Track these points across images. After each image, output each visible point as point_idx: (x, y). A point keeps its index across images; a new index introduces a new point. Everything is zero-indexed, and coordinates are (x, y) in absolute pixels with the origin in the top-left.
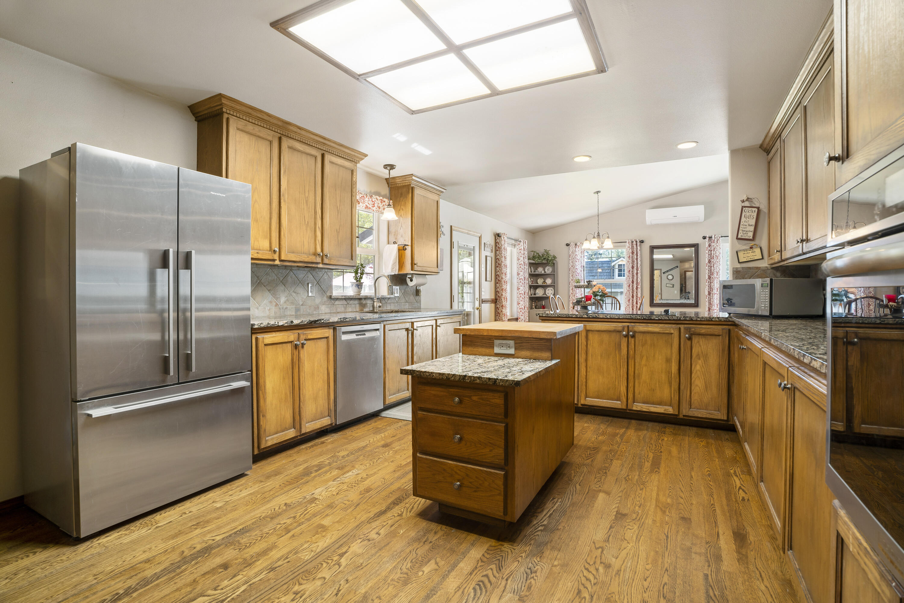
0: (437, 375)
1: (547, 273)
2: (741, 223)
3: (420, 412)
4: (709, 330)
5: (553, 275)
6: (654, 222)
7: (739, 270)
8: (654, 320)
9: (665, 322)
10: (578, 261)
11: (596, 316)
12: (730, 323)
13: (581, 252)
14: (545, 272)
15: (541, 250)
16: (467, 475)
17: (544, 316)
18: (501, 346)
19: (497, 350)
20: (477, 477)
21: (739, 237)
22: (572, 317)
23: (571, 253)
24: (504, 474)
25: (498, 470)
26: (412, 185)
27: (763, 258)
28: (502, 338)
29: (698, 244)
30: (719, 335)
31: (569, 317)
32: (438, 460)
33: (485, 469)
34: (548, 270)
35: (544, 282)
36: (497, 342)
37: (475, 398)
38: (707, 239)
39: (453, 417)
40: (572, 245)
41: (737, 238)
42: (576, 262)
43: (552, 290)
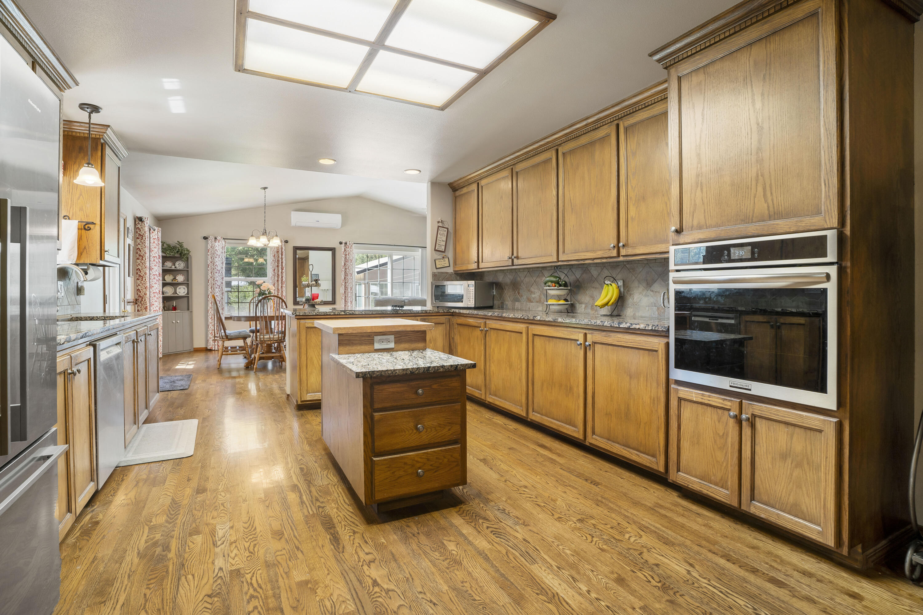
0: (400, 371)
1: (178, 269)
2: (438, 239)
3: (377, 414)
4: (437, 320)
5: (187, 272)
6: (299, 224)
7: (436, 274)
8: (400, 314)
9: (407, 315)
10: (218, 257)
11: (353, 313)
12: (450, 314)
13: (222, 248)
14: (175, 268)
15: (173, 241)
16: (428, 460)
17: (301, 314)
18: (381, 341)
19: (377, 346)
20: (437, 458)
21: (436, 249)
22: (330, 315)
23: (209, 247)
24: (461, 446)
25: (455, 445)
26: (102, 141)
27: (449, 266)
28: (382, 334)
29: (334, 249)
30: (443, 324)
31: (327, 315)
32: (398, 456)
33: (444, 448)
34: (180, 265)
35: (175, 278)
36: (377, 338)
37: (435, 386)
38: (343, 244)
39: (413, 410)
40: (212, 238)
41: (435, 250)
42: (216, 258)
43: (184, 289)
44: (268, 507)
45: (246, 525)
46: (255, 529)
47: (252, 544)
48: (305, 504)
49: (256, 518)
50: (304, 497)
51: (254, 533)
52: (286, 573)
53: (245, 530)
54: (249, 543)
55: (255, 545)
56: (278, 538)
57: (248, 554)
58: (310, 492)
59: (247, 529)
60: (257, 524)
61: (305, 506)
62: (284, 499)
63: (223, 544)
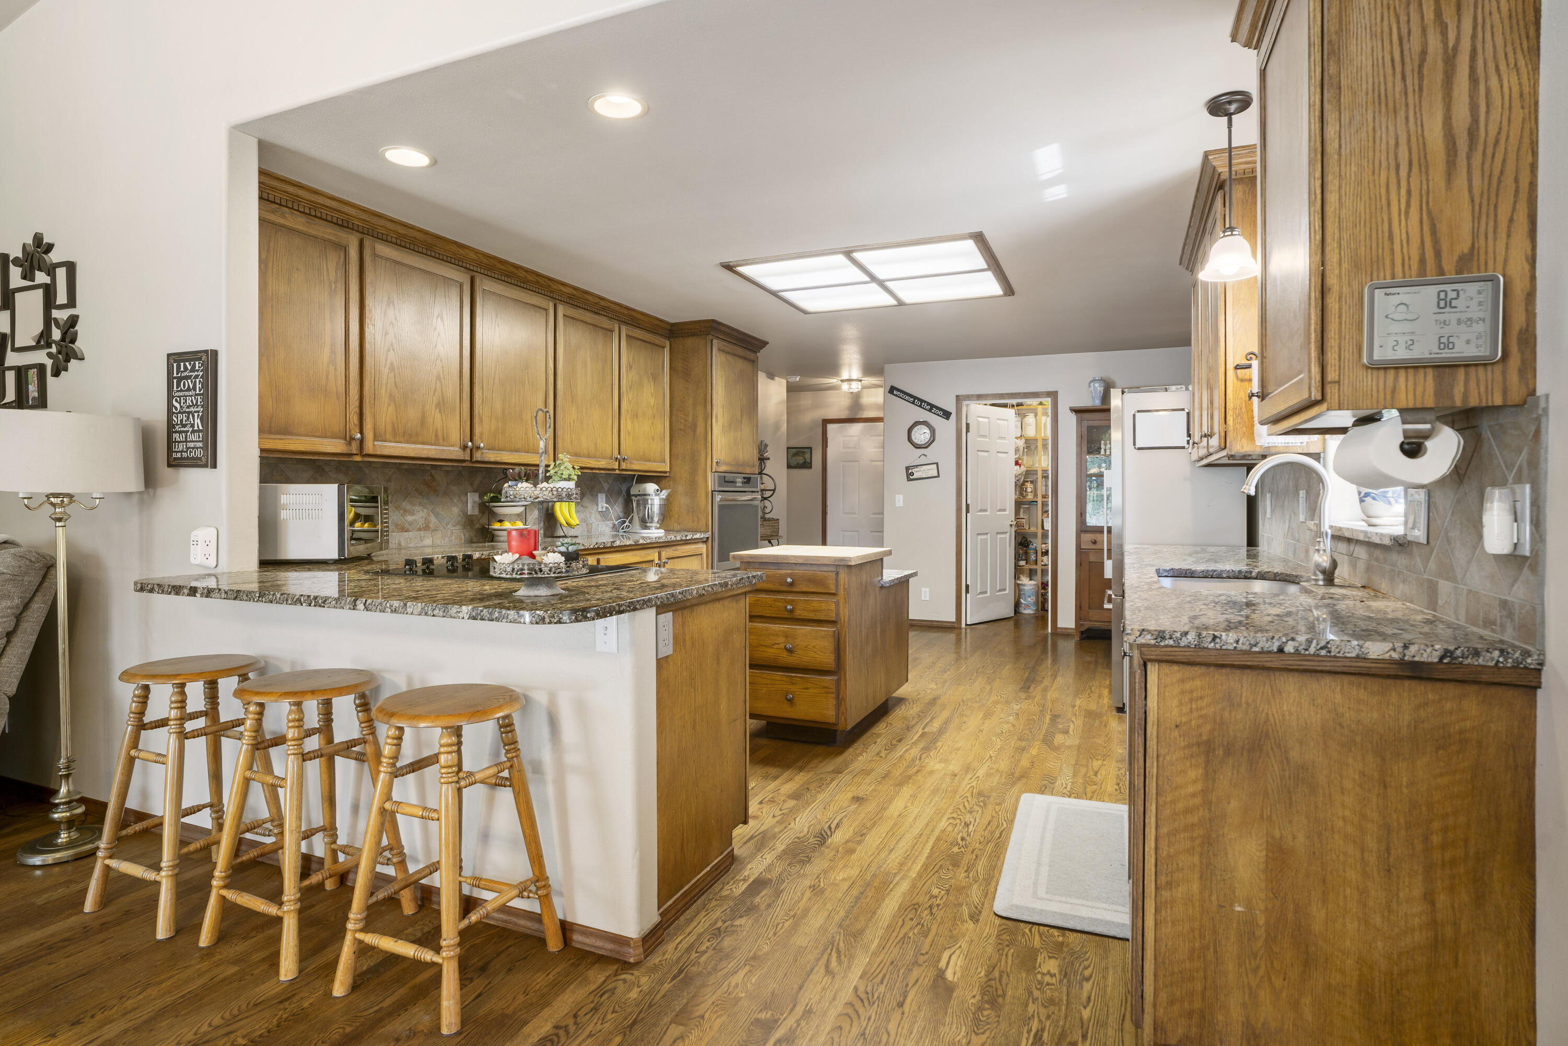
44: (964, 722)
45: (989, 717)
46: (984, 714)
47: (991, 709)
48: (932, 716)
50: (927, 721)
53: (992, 715)
54: (994, 709)
58: (917, 722)
60: (981, 716)
61: (934, 716)
62: (946, 724)
63: (1011, 713)
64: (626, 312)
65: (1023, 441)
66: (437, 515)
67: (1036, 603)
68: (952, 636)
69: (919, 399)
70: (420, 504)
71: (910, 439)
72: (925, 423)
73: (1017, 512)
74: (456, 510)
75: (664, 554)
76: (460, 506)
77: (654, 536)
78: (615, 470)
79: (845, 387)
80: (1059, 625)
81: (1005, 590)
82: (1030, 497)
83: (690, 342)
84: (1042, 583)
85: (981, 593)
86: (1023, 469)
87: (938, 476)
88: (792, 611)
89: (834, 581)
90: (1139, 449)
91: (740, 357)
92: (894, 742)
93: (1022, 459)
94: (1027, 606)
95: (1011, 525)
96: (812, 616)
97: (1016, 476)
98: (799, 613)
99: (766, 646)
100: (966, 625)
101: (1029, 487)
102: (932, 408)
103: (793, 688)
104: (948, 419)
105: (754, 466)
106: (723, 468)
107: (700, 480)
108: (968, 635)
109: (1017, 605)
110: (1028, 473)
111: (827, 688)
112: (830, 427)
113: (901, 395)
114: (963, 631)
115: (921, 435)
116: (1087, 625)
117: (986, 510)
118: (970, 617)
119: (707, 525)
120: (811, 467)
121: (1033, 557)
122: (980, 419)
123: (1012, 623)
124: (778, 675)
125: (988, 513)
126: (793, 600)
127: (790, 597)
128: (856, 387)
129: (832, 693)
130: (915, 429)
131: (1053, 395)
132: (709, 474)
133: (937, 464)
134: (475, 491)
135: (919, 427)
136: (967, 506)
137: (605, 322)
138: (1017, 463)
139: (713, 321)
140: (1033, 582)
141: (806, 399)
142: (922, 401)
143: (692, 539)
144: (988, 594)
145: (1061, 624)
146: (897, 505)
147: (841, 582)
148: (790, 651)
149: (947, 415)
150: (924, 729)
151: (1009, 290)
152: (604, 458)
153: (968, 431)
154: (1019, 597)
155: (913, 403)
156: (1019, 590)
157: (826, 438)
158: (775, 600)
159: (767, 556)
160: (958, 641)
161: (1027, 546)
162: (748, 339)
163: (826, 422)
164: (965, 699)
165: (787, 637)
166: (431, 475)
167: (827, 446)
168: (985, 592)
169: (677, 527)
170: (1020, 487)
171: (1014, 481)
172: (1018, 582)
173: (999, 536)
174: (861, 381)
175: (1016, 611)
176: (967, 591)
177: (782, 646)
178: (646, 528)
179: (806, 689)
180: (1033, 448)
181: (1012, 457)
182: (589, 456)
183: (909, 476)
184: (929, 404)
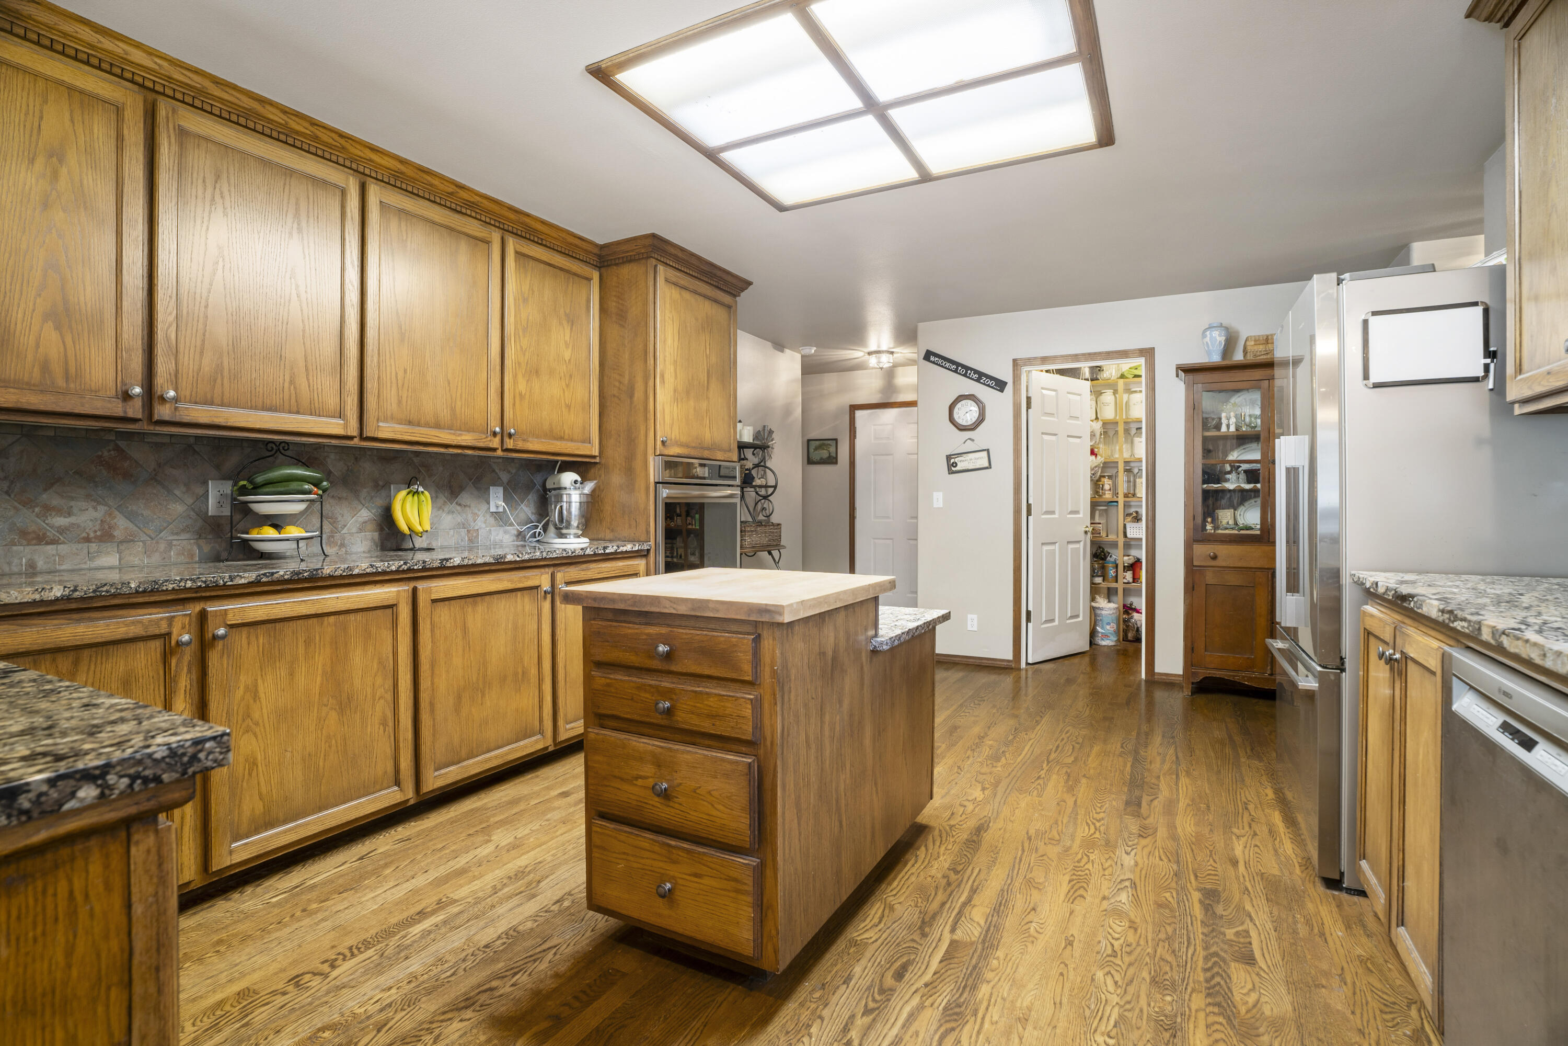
44: (1034, 909)
45: (1081, 892)
46: (1070, 881)
47: (1082, 864)
48: (972, 886)
49: (1062, 897)
50: (963, 899)
51: (1074, 877)
52: (1057, 823)
53: (1085, 885)
54: (1086, 866)
55: (1079, 862)
56: (1045, 858)
57: (1091, 855)
58: (943, 904)
59: (1082, 887)
60: (1065, 887)
61: (975, 884)
62: (998, 913)
63: (1122, 880)
64: (512, 216)
65: (1100, 424)
66: (131, 516)
67: (1117, 632)
68: (1007, 681)
69: (963, 366)
70: (88, 497)
71: (952, 420)
72: (971, 397)
73: (1092, 516)
74: (178, 508)
75: (559, 576)
76: (190, 501)
77: (572, 547)
78: (495, 450)
79: (873, 361)
80: (1157, 670)
81: (1077, 616)
82: (1108, 496)
83: (626, 271)
84: (1124, 606)
85: (1047, 621)
86: (1100, 459)
87: (990, 467)
88: (669, 712)
89: (750, 657)
90: (1377, 386)
91: (705, 297)
92: (889, 981)
93: (1098, 448)
94: (1105, 636)
95: (1086, 532)
96: (706, 726)
97: (1092, 469)
98: (684, 718)
99: (622, 779)
100: (1027, 664)
101: (1107, 484)
102: (980, 377)
103: (673, 870)
104: (1002, 390)
105: (730, 450)
106: (674, 450)
107: (638, 464)
108: (1030, 680)
109: (1093, 634)
110: (1106, 465)
111: (736, 880)
112: (859, 414)
113: (940, 361)
114: (1023, 673)
115: (967, 413)
116: (1202, 673)
117: (1053, 513)
118: (1033, 653)
119: (648, 532)
120: (836, 463)
121: (1112, 573)
122: (1044, 392)
123: (1086, 660)
124: (646, 840)
125: (1056, 516)
126: (672, 691)
127: (666, 683)
128: (886, 361)
129: (745, 893)
130: (959, 405)
131: (1148, 353)
132: (651, 459)
133: (988, 451)
134: (225, 478)
135: (963, 402)
136: (1029, 506)
137: (473, 227)
138: (1093, 453)
139: (654, 236)
140: (1112, 605)
141: (830, 381)
142: (967, 368)
143: (616, 553)
144: (1056, 623)
145: (1161, 667)
146: (935, 506)
147: (766, 658)
148: (666, 795)
149: (1000, 385)
150: (953, 930)
151: (1106, 137)
152: (469, 430)
153: (1029, 406)
154: (1095, 625)
155: (956, 371)
156: (1096, 615)
157: (855, 428)
158: (640, 688)
159: (623, 597)
160: (1016, 694)
161: (1104, 559)
162: (719, 273)
163: (854, 408)
164: (1032, 832)
165: (659, 763)
166: (118, 449)
167: (855, 437)
168: (1053, 620)
169: (609, 535)
170: (1096, 484)
171: (1089, 475)
172: (1094, 604)
173: (1071, 546)
174: (892, 353)
175: (1092, 643)
176: (1028, 619)
177: (651, 782)
178: (562, 536)
179: (696, 875)
180: (1111, 433)
181: (1087, 444)
182: (438, 426)
183: (951, 467)
184: (976, 372)
